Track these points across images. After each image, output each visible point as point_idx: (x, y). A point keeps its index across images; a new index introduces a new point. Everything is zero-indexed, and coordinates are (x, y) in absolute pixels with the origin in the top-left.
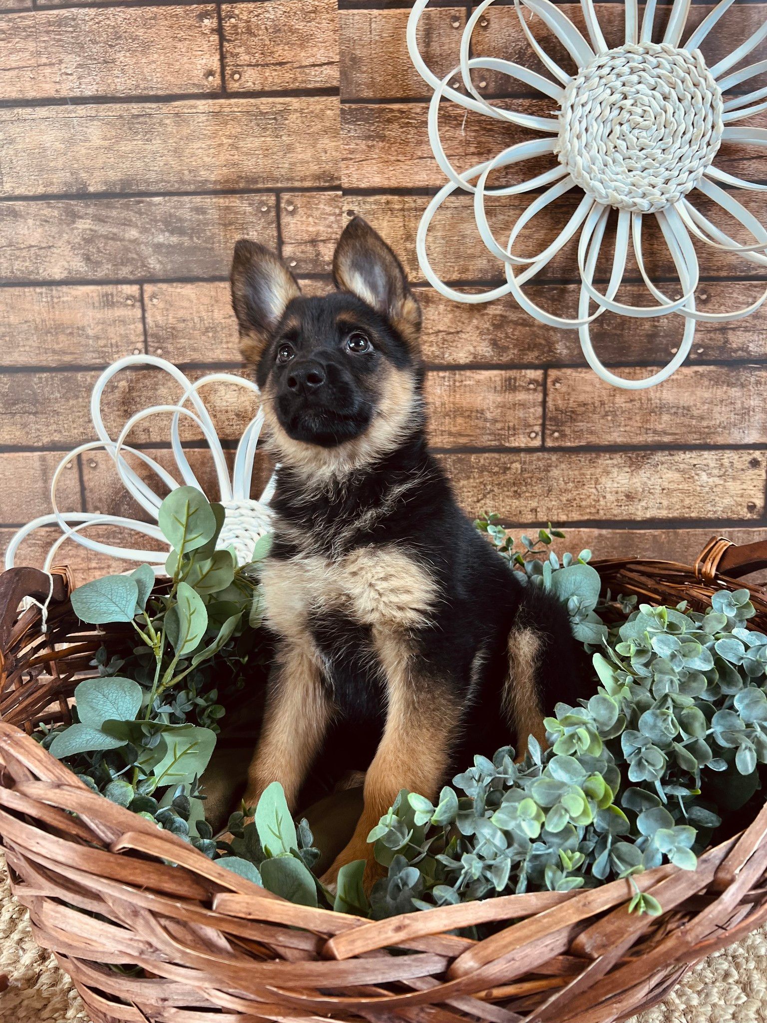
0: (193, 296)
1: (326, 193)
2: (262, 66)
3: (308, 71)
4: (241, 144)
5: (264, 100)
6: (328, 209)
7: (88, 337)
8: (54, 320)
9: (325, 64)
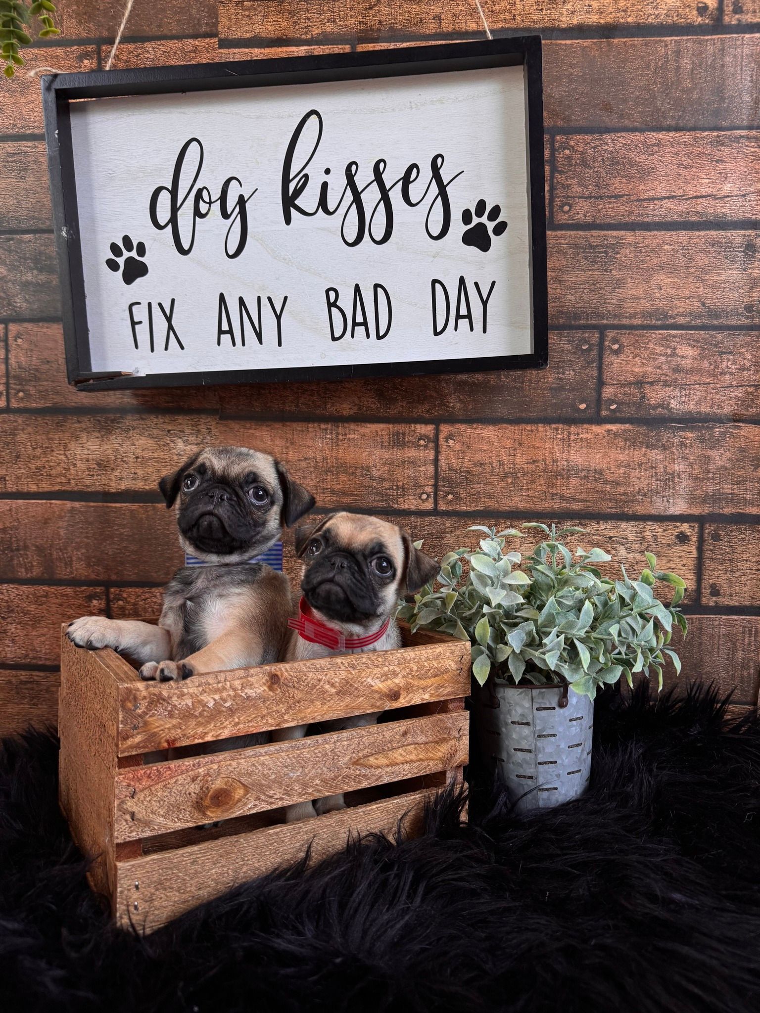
0: (494, 439)
1: (657, 332)
2: (596, 198)
3: (646, 205)
4: (565, 277)
5: (595, 233)
6: (658, 349)
7: (372, 478)
8: (336, 459)
9: (665, 198)
